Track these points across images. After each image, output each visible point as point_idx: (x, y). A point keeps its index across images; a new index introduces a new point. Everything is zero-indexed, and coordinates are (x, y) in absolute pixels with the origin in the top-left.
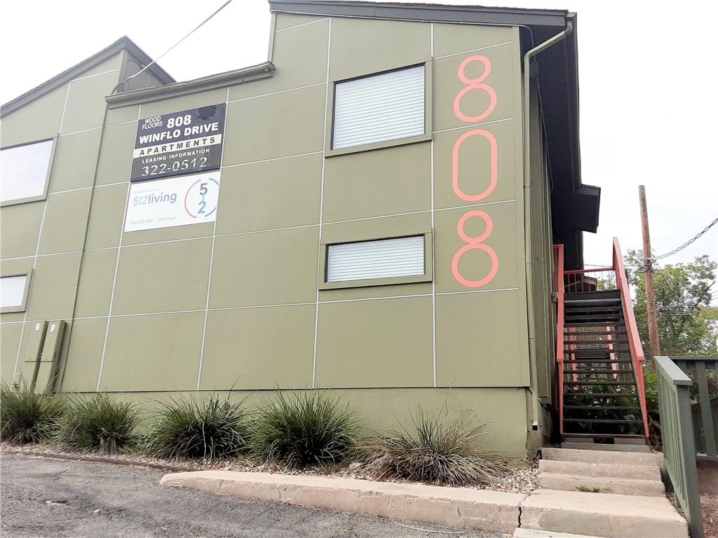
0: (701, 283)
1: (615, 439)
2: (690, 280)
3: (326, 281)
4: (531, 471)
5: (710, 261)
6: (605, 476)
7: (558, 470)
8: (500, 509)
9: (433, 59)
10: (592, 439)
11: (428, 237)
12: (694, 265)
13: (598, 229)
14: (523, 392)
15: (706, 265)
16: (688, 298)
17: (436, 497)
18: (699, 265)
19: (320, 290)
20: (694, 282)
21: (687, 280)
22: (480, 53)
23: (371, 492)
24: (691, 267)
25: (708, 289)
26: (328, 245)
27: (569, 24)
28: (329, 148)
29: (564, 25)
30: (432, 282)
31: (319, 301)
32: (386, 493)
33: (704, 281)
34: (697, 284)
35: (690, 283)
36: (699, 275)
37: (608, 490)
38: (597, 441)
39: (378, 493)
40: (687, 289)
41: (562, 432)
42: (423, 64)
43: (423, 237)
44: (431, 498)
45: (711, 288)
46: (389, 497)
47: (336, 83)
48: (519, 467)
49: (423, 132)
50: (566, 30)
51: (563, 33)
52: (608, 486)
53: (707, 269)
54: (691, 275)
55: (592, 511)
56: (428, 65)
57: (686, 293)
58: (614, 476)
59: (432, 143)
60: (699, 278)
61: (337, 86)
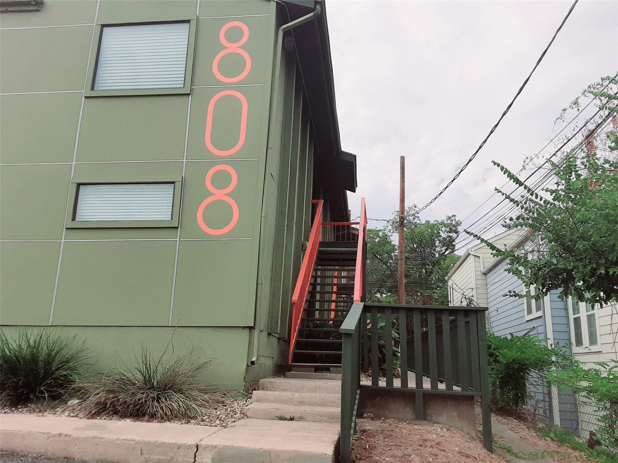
0: (449, 236)
1: (331, 368)
2: (442, 234)
3: (74, 219)
4: (245, 402)
5: (457, 220)
6: (304, 405)
7: (267, 400)
8: (179, 447)
9: (198, 18)
10: (313, 369)
11: (178, 185)
12: (445, 222)
13: (357, 189)
14: (247, 332)
15: (454, 223)
16: (439, 248)
17: (122, 438)
18: (449, 222)
19: (66, 228)
20: (444, 235)
21: (440, 233)
22: (239, 20)
23: (60, 435)
24: (443, 224)
25: (454, 241)
26: (79, 185)
27: (318, 7)
28: (90, 88)
29: (313, 7)
30: (178, 227)
31: (64, 238)
32: (74, 435)
33: (451, 234)
34: (446, 237)
35: (441, 236)
36: (448, 230)
37: (301, 419)
38: (317, 369)
39: (67, 435)
40: (438, 240)
41: (290, 363)
42: (188, 21)
43: (173, 185)
44: (117, 439)
45: (456, 241)
46: (77, 439)
47: (103, 26)
48: (236, 398)
49: (182, 86)
50: (315, 12)
51: (312, 14)
52: (302, 415)
53: (454, 226)
54: (442, 229)
55: (258, 446)
56: (193, 23)
57: (437, 243)
58: (311, 404)
59: (190, 96)
60: (447, 232)
61: (105, 29)
